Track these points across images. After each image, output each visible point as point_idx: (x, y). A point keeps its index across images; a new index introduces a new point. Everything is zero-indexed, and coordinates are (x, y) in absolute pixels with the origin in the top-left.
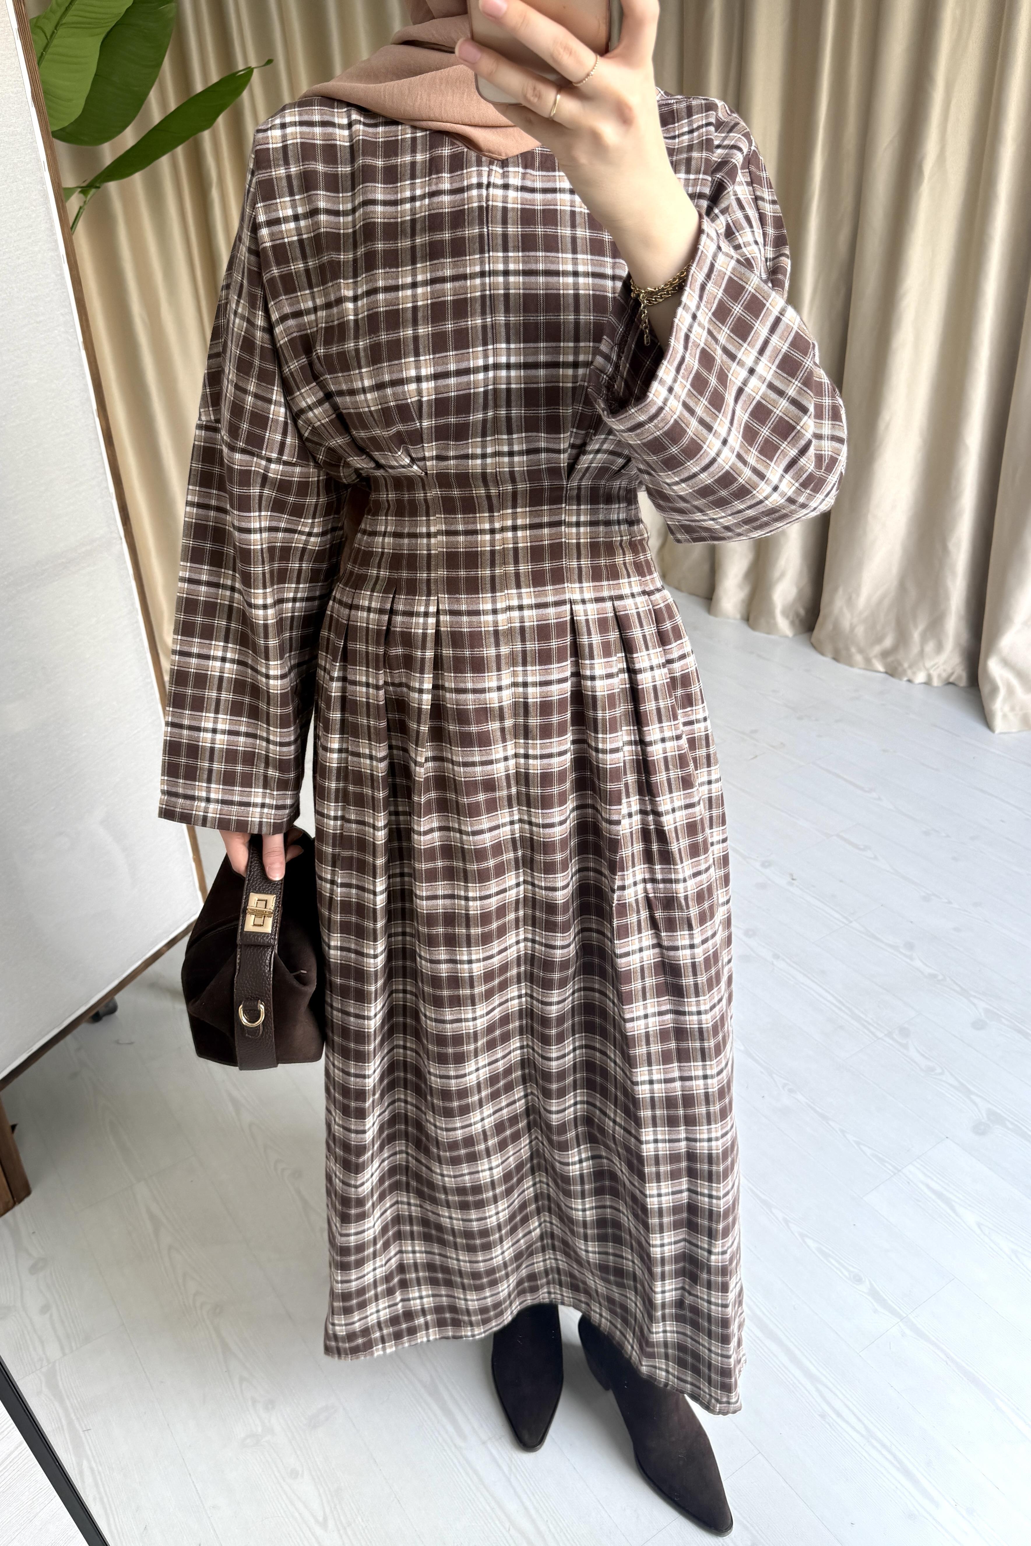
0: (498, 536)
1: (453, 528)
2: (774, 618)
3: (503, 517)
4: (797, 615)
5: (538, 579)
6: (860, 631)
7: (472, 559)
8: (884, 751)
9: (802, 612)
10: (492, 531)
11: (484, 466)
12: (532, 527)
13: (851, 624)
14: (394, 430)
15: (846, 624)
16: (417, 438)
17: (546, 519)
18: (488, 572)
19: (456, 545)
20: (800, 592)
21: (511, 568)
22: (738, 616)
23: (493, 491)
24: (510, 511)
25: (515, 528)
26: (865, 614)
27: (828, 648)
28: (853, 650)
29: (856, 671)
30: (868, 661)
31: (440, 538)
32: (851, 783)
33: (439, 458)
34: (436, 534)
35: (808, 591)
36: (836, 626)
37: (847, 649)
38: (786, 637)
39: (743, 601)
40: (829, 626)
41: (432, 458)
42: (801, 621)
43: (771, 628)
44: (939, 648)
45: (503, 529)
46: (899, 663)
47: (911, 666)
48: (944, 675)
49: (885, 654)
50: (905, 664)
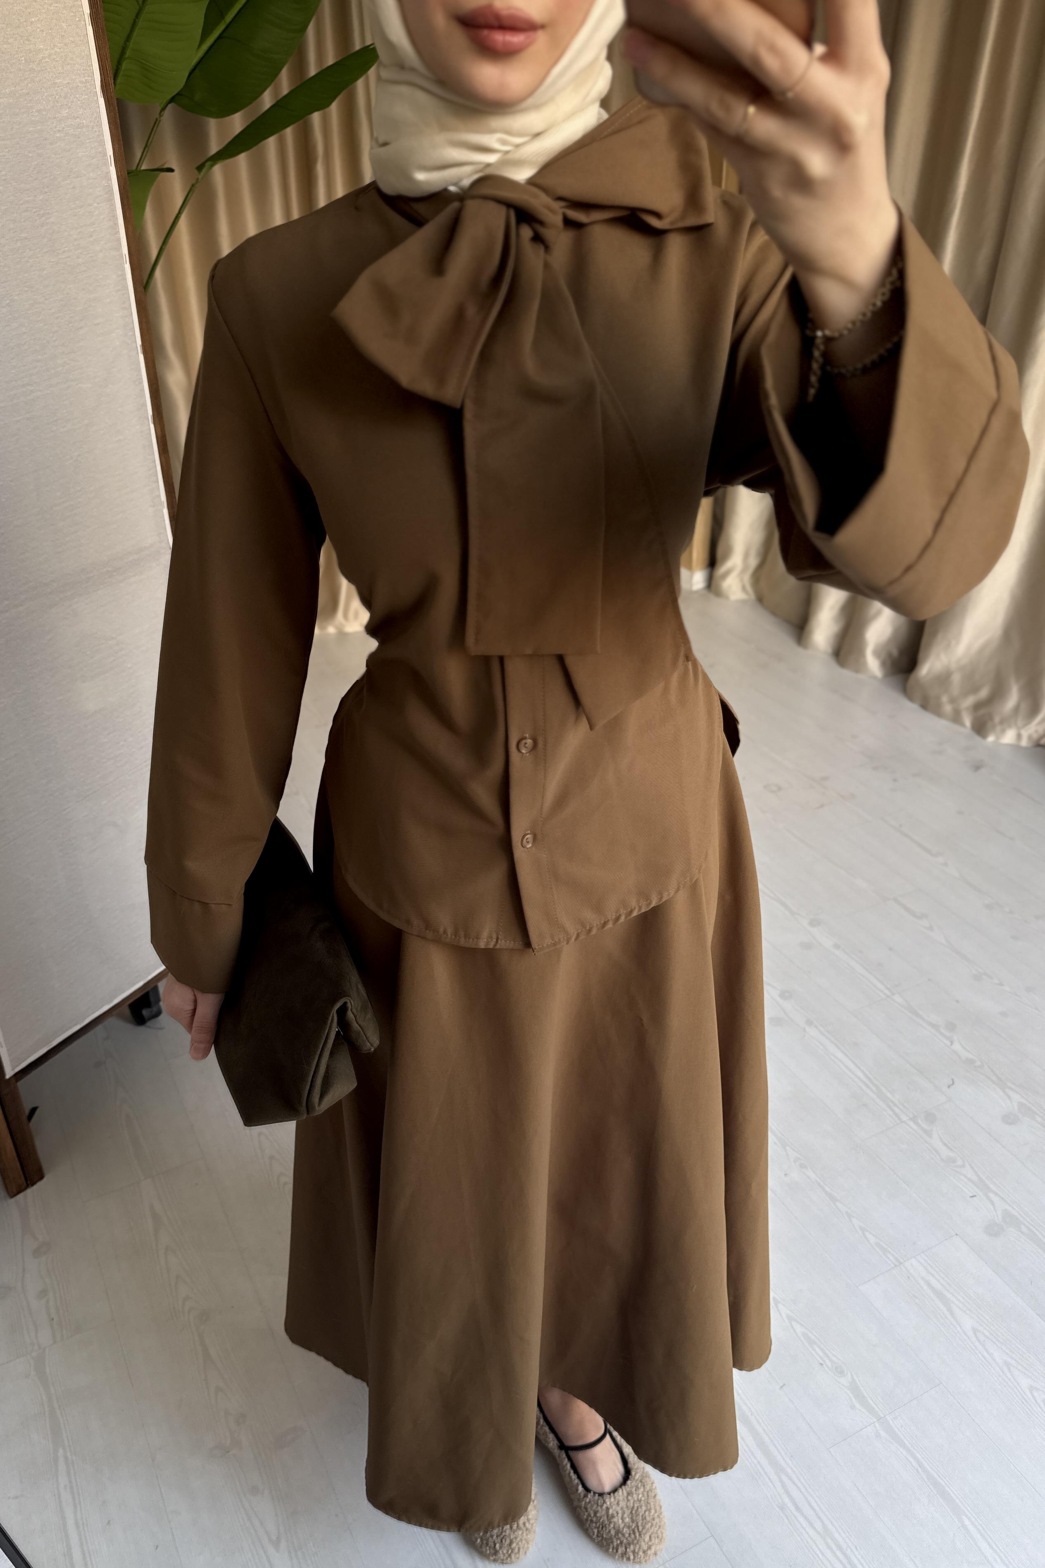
2: (864, 656)
4: (890, 655)
8: (960, 812)
9: (895, 652)
20: (895, 632)
22: (829, 652)
27: (920, 697)
28: (945, 699)
29: (943, 720)
30: (957, 713)
32: (919, 844)
35: (904, 632)
37: (938, 698)
38: (875, 677)
39: (835, 635)
42: (895, 664)
43: (860, 667)
46: (991, 717)
47: (1002, 722)
48: (1035, 736)
49: (978, 707)
50: (997, 719)
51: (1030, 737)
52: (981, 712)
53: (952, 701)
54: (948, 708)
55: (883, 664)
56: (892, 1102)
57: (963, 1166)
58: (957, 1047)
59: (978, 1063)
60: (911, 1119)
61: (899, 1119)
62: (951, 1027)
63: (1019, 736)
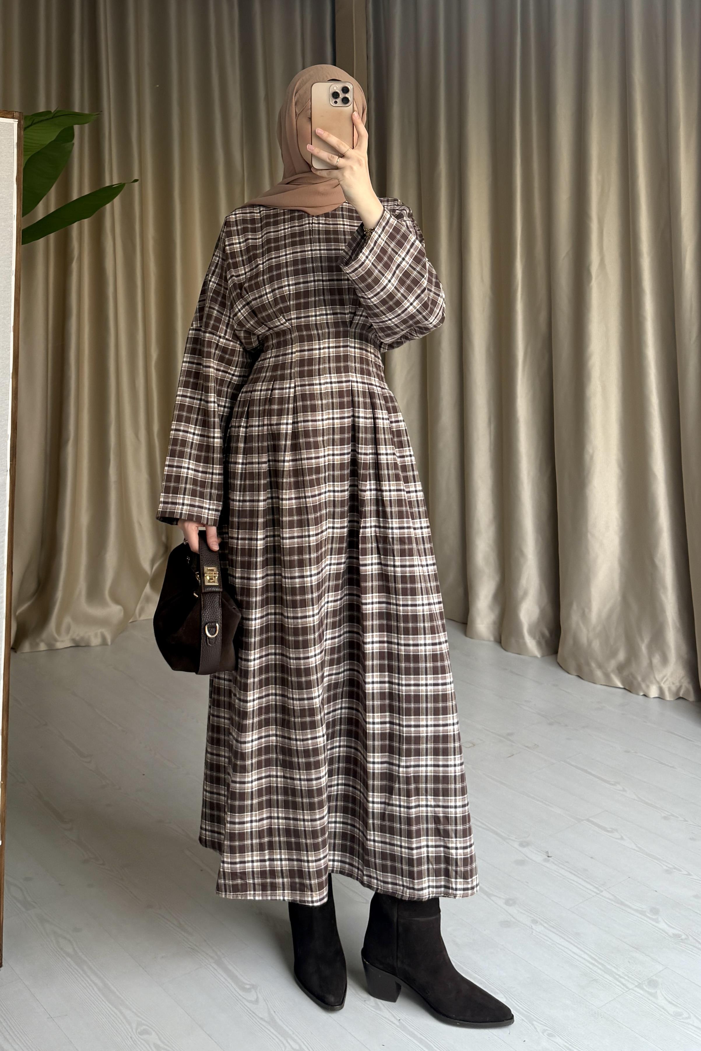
0: (322, 351)
1: (303, 348)
2: (523, 637)
3: (324, 343)
4: (543, 635)
5: (338, 371)
6: (596, 645)
7: (310, 361)
8: (627, 752)
9: (547, 633)
10: (320, 349)
11: (316, 320)
12: (336, 347)
13: (588, 639)
14: (278, 307)
15: (584, 639)
16: (287, 310)
17: (341, 344)
18: (317, 367)
19: (304, 356)
20: (542, 611)
21: (327, 365)
22: (492, 639)
23: (320, 332)
24: (327, 340)
25: (329, 348)
26: (599, 628)
27: (572, 665)
28: (593, 665)
29: (598, 686)
30: (607, 676)
31: (297, 354)
32: (598, 778)
33: (297, 318)
34: (295, 353)
35: (549, 612)
36: (576, 642)
37: (588, 664)
38: (536, 657)
39: (495, 623)
40: (570, 641)
41: (294, 319)
42: (547, 642)
43: (521, 650)
44: (665, 660)
45: (324, 348)
46: (634, 678)
47: (644, 680)
48: (674, 688)
49: (620, 669)
50: (639, 679)
51: (669, 689)
52: (625, 673)
53: (600, 666)
54: (599, 674)
55: (539, 643)
56: (619, 975)
57: (689, 1018)
58: (662, 925)
59: (683, 937)
60: (636, 986)
61: (627, 988)
62: (655, 911)
63: (661, 690)
